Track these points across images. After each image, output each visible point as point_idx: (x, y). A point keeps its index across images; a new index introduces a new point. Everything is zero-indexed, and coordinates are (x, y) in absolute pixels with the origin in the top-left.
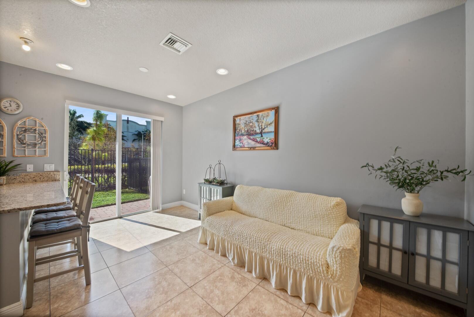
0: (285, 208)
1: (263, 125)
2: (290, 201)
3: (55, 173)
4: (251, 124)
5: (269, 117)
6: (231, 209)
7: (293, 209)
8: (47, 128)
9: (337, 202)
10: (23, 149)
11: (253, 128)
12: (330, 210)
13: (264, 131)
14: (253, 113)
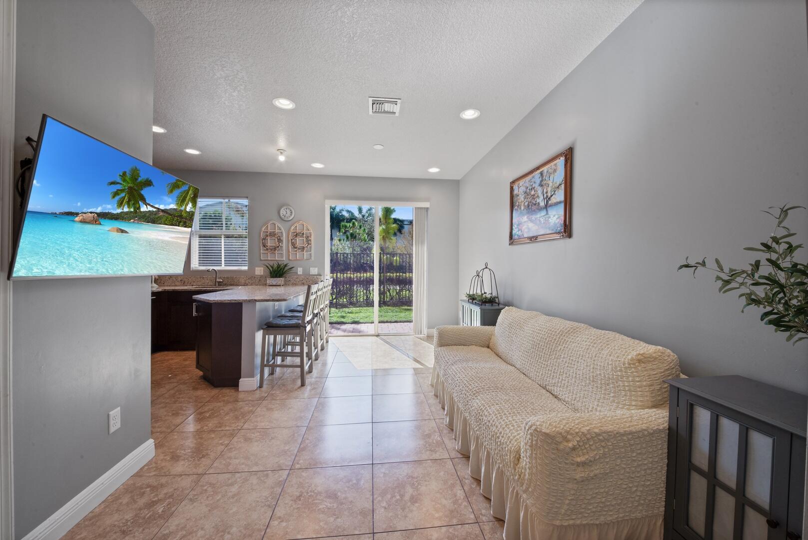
0: (553, 354)
1: (549, 189)
2: (563, 342)
3: (318, 277)
4: (533, 193)
5: (558, 172)
6: (488, 347)
7: (564, 358)
8: (311, 231)
9: (642, 355)
10: (295, 252)
11: (535, 200)
12: (621, 371)
13: (550, 202)
14: (534, 170)
